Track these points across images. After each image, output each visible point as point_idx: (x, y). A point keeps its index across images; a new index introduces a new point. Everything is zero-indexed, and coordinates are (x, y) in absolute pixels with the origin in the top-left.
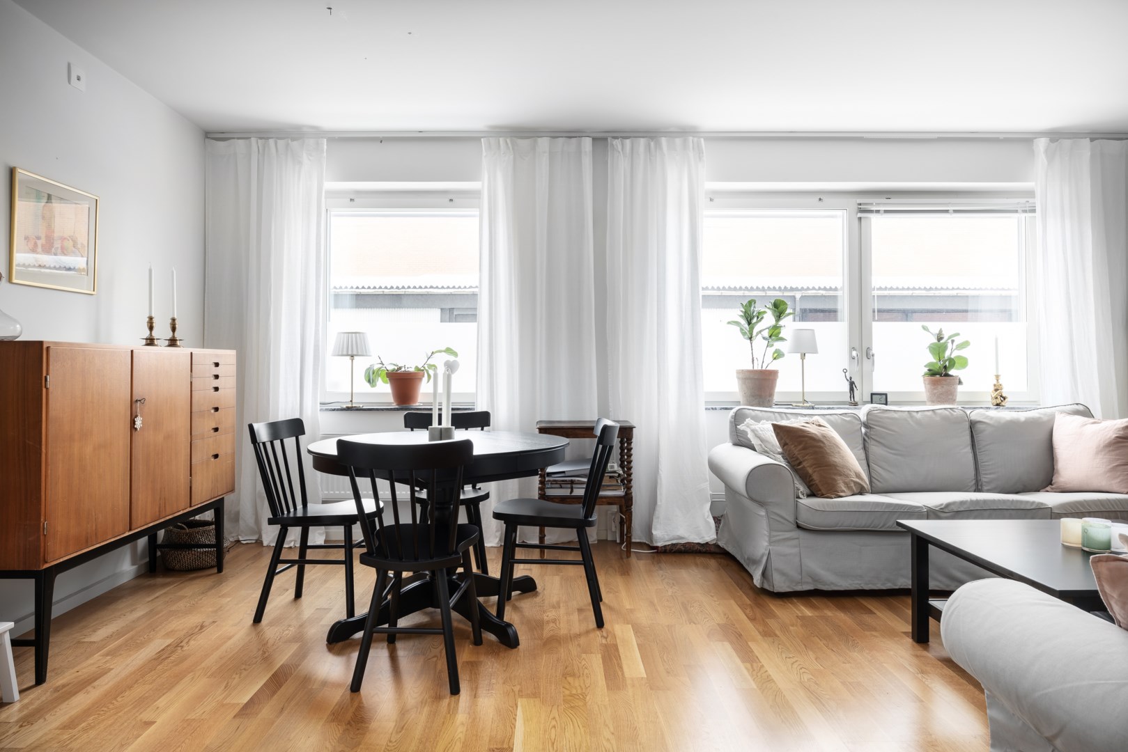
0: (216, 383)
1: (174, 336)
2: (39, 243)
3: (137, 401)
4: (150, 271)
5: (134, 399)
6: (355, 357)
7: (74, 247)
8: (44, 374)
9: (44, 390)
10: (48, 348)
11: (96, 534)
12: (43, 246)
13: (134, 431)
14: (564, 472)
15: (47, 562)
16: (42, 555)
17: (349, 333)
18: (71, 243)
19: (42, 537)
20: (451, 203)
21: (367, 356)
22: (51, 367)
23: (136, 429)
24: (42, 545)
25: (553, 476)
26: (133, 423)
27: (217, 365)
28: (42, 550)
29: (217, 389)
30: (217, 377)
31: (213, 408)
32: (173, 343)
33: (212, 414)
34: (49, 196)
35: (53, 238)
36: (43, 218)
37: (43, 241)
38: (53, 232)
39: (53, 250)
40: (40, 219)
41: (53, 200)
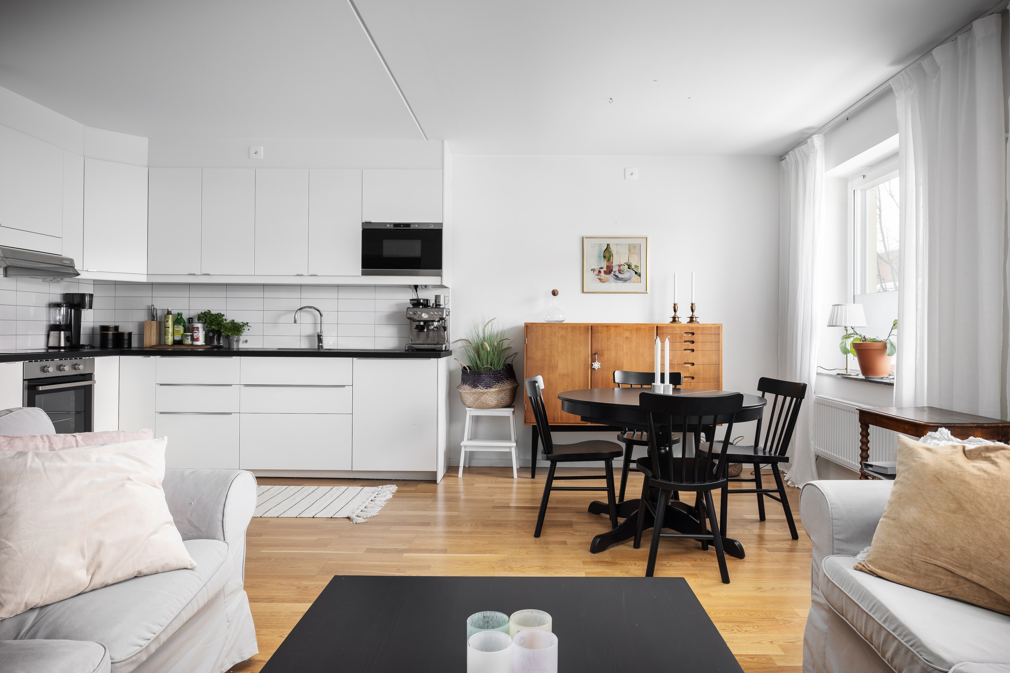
0: (691, 346)
1: (692, 315)
2: (602, 271)
3: (595, 354)
4: (675, 274)
5: (593, 352)
7: (629, 268)
8: (525, 338)
9: (525, 345)
10: (527, 326)
13: (593, 370)
18: (626, 266)
22: (528, 335)
23: (595, 369)
26: (592, 365)
27: (693, 334)
29: (693, 350)
30: (693, 342)
31: (685, 363)
32: (692, 319)
33: (685, 367)
34: (608, 245)
35: (612, 267)
36: (605, 257)
37: (605, 269)
38: (612, 263)
39: (612, 273)
40: (603, 258)
41: (611, 246)
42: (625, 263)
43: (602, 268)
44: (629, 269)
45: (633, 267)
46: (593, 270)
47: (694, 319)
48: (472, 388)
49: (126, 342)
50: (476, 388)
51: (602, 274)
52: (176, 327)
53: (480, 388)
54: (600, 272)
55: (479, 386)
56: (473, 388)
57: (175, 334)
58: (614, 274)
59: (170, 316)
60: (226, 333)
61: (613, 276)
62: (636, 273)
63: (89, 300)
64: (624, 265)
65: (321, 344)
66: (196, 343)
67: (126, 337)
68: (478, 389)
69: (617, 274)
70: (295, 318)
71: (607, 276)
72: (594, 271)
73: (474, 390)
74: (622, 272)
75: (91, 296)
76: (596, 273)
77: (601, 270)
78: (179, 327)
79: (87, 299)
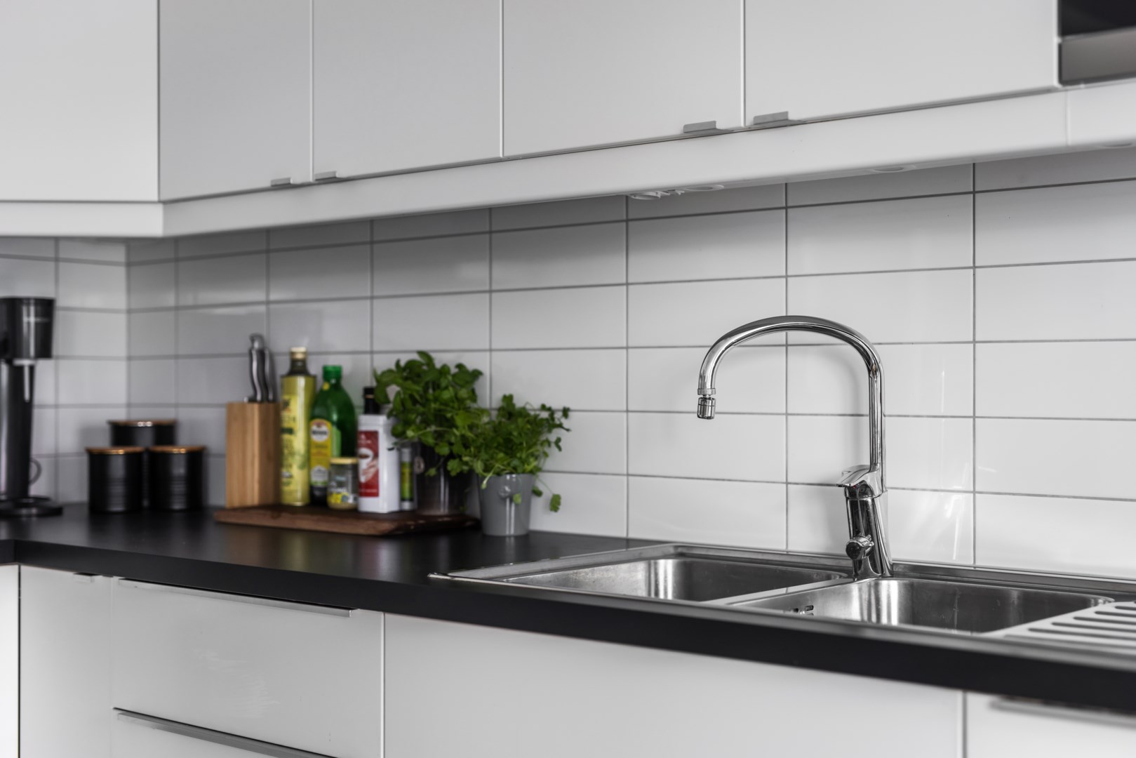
49: (179, 488)
52: (314, 428)
57: (313, 459)
59: (301, 382)
60: (466, 463)
63: (36, 324)
65: (864, 541)
66: (369, 505)
67: (179, 470)
70: (701, 389)
75: (46, 307)
78: (324, 428)
79: (30, 319)
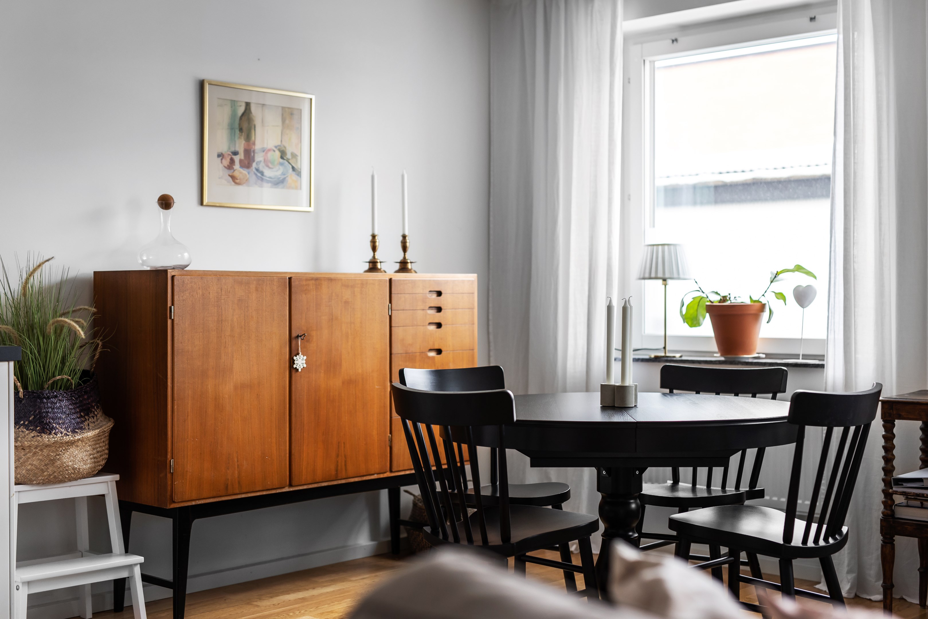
0: (437, 317)
1: (405, 258)
2: (237, 159)
3: (298, 337)
4: (373, 177)
5: (294, 335)
6: (669, 282)
7: (281, 157)
8: (169, 304)
9: (169, 322)
10: (173, 277)
11: (239, 483)
12: (241, 161)
13: (293, 372)
14: (920, 480)
15: (174, 502)
16: (169, 493)
17: (654, 245)
18: (278, 154)
19: (169, 476)
20: (813, 24)
21: (679, 278)
22: (176, 298)
23: (297, 370)
24: (169, 483)
25: (905, 485)
26: (292, 362)
27: (439, 294)
28: (169, 488)
29: (439, 325)
30: (439, 309)
31: (431, 350)
32: (404, 266)
33: (429, 358)
34: (248, 105)
35: (254, 151)
36: (241, 130)
37: (241, 156)
38: (254, 144)
39: (254, 165)
40: (237, 132)
41: (253, 108)
42: (276, 147)
43: (235, 153)
44: (281, 160)
45: (289, 156)
46: (221, 156)
47: (409, 266)
48: (39, 433)
50: (50, 434)
51: (237, 166)
53: (61, 433)
54: (232, 161)
55: (55, 428)
56: (43, 434)
58: (257, 168)
61: (256, 172)
62: (293, 168)
64: (274, 151)
68: (56, 434)
69: (262, 167)
71: (244, 171)
72: (222, 159)
73: (46, 438)
74: (270, 165)
76: (226, 162)
77: (234, 157)
